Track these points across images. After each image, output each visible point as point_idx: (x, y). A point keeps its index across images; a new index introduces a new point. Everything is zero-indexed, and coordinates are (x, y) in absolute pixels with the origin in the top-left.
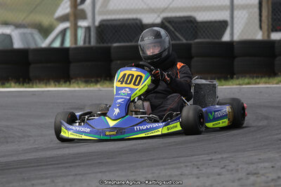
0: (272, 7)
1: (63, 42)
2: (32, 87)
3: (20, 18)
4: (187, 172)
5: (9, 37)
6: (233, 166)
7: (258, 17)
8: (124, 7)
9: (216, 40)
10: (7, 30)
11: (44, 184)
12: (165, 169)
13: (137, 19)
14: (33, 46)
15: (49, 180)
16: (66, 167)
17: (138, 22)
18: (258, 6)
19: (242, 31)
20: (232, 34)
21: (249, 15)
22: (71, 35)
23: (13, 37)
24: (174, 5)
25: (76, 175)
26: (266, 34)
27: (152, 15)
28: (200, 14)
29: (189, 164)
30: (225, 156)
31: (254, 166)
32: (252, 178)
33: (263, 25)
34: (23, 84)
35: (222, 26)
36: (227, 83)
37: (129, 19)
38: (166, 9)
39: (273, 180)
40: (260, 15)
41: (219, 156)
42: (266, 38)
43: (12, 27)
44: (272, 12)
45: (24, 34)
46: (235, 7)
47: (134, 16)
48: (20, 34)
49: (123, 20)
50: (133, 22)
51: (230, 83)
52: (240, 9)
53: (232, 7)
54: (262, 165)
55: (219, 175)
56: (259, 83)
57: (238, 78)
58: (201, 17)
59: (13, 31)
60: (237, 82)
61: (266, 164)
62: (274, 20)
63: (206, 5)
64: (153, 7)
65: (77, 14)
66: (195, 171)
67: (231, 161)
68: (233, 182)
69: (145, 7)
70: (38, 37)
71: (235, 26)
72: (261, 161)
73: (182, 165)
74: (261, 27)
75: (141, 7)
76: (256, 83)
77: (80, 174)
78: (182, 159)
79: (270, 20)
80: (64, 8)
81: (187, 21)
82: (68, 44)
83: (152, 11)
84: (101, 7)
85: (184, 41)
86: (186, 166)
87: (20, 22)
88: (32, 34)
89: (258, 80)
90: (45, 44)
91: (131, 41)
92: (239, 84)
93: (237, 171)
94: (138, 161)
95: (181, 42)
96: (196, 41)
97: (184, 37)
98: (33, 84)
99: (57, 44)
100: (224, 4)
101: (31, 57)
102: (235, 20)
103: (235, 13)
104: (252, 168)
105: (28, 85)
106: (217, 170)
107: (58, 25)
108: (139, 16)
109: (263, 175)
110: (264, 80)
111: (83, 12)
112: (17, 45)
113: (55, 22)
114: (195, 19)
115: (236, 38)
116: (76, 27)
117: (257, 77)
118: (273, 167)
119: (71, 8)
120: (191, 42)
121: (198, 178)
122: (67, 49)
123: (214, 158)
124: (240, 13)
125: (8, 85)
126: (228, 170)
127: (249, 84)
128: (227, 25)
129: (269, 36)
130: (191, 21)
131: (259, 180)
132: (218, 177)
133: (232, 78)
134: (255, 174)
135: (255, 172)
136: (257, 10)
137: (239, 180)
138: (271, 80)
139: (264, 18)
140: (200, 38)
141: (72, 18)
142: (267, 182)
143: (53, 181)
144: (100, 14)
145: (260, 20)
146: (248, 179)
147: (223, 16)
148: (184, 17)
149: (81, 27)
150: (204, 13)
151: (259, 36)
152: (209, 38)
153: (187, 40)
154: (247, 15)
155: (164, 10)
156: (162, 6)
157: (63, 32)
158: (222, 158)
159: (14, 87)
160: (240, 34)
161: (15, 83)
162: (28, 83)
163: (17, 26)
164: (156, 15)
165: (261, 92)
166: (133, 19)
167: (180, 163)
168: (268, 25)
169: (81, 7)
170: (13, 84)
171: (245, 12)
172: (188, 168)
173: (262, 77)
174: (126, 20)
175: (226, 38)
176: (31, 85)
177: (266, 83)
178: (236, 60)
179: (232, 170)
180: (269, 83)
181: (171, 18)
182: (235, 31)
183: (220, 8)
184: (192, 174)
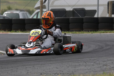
0: (113, 5)
1: (37, 17)
2: (26, 33)
3: (22, 8)
4: (81, 64)
5: (18, 14)
6: (98, 62)
7: (107, 9)
8: (59, 5)
9: (92, 17)
10: (17, 12)
11: (30, 67)
12: (74, 63)
13: (64, 9)
14: (26, 18)
15: (32, 66)
16: (38, 62)
17: (64, 10)
18: (107, 5)
19: (102, 14)
20: (98, 15)
21: (104, 8)
22: (40, 14)
23: (20, 15)
24: (77, 4)
25: (42, 64)
26: (110, 15)
27: (69, 8)
28: (87, 7)
29: (82, 61)
30: (95, 58)
31: (106, 62)
32: (105, 67)
33: (109, 12)
34: (23, 31)
35: (94, 12)
36: (96, 32)
37: (61, 9)
38: (75, 5)
39: (112, 67)
40: (108, 8)
41: (93, 59)
42: (110, 16)
43: (19, 11)
44: (113, 7)
45: (23, 13)
46: (99, 5)
47: (63, 8)
48: (22, 13)
49: (59, 9)
50: (63, 10)
51: (97, 32)
52: (101, 6)
53: (98, 5)
54: (108, 62)
55: (93, 65)
56: (107, 33)
57: (100, 31)
58: (87, 8)
59: (19, 12)
60: (100, 32)
61: (110, 62)
62: (113, 10)
63: (89, 4)
64: (70, 5)
65: (42, 7)
66: (84, 64)
67: (97, 60)
68: (98, 68)
69: (67, 4)
70: (28, 15)
71: (99, 12)
72: (108, 60)
73: (80, 61)
74: (108, 13)
75: (65, 5)
76: (106, 33)
77: (43, 64)
78: (80, 59)
79: (112, 10)
80: (38, 4)
81: (82, 10)
82: (39, 17)
83: (69, 6)
84: (51, 4)
85: (81, 17)
86: (81, 62)
87: (22, 9)
88: (26, 13)
89: (107, 32)
90: (31, 17)
91: (62, 17)
92: (100, 33)
93: (99, 64)
94: (64, 60)
95: (79, 17)
96: (85, 17)
97: (81, 16)
98: (26, 31)
99: (35, 17)
100: (95, 4)
101: (26, 22)
102: (99, 10)
103: (99, 7)
104: (105, 63)
105: (25, 32)
106: (92, 64)
107: (36, 10)
108: (65, 8)
109: (109, 66)
110: (109, 31)
111: (45, 6)
112: (21, 17)
113: (35, 10)
114: (85, 9)
115: (99, 16)
116: (42, 11)
117: (107, 30)
118: (112, 63)
119: (41, 4)
120: (83, 17)
121: (85, 66)
122: (39, 19)
123: (91, 59)
124: (101, 7)
125: (18, 32)
126: (96, 64)
127: (104, 33)
128: (96, 12)
129: (111, 16)
130: (83, 10)
131: (107, 67)
132: (93, 66)
133: (98, 30)
134: (106, 65)
135: (106, 64)
136: (107, 6)
137: (100, 67)
138: (112, 31)
139: (109, 9)
140: (87, 16)
141: (41, 8)
142: (110, 68)
143: (34, 67)
144: (51, 7)
145: (108, 10)
146: (103, 67)
147: (95, 8)
148: (81, 8)
149: (44, 11)
150: (90, 7)
151: (108, 16)
152: (88, 16)
153: (82, 17)
154: (103, 8)
155: (74, 6)
156: (73, 4)
157: (38, 13)
158: (94, 59)
159: (20, 32)
160: (101, 15)
161: (20, 31)
162: (25, 31)
163: (21, 11)
164: (71, 8)
165: (108, 36)
166: (63, 9)
167: (79, 61)
168: (111, 12)
169: (44, 4)
170: (19, 31)
171: (103, 7)
172: (82, 63)
173: (108, 30)
174: (60, 9)
175: (96, 16)
176: (26, 32)
177: (110, 33)
178: (100, 24)
179: (98, 64)
180: (111, 33)
181: (76, 9)
182: (99, 14)
183: (94, 5)
184: (83, 65)
